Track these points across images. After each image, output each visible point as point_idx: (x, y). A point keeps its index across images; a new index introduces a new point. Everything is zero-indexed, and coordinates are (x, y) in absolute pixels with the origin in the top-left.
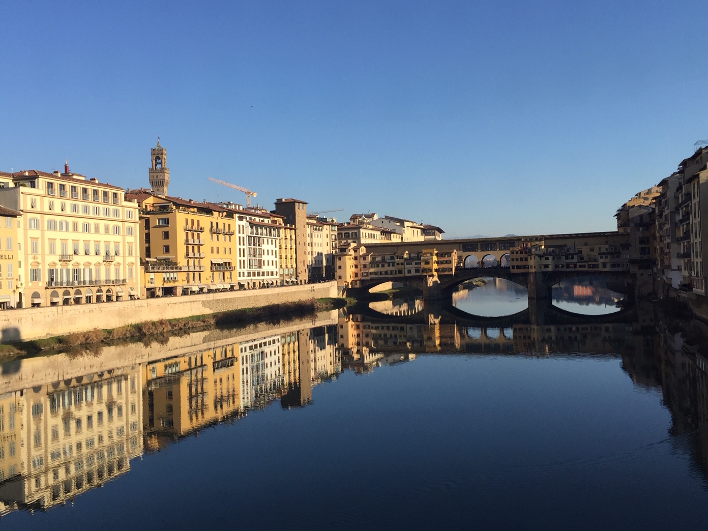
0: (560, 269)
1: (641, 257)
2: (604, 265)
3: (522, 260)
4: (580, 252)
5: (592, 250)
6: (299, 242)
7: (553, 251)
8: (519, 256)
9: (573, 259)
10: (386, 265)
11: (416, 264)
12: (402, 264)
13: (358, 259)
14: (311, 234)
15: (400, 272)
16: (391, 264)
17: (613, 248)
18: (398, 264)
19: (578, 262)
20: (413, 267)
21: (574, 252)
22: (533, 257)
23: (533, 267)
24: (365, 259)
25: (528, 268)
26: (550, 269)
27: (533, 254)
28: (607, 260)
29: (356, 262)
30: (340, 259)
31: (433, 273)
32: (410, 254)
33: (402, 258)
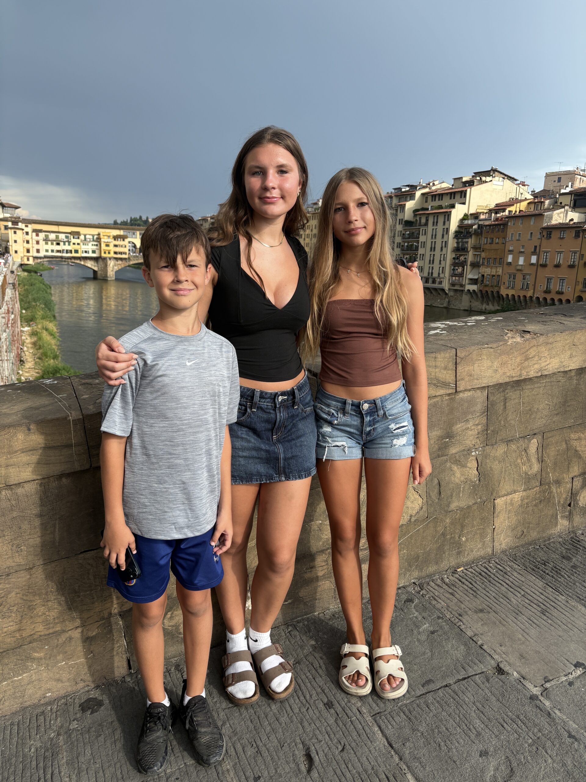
10: (62, 244)
11: (92, 245)
12: (78, 244)
13: (30, 233)
15: (76, 251)
16: (67, 243)
18: (74, 244)
20: (90, 247)
24: (37, 235)
29: (28, 238)
30: (15, 233)
31: (112, 255)
32: (85, 236)
33: (78, 238)
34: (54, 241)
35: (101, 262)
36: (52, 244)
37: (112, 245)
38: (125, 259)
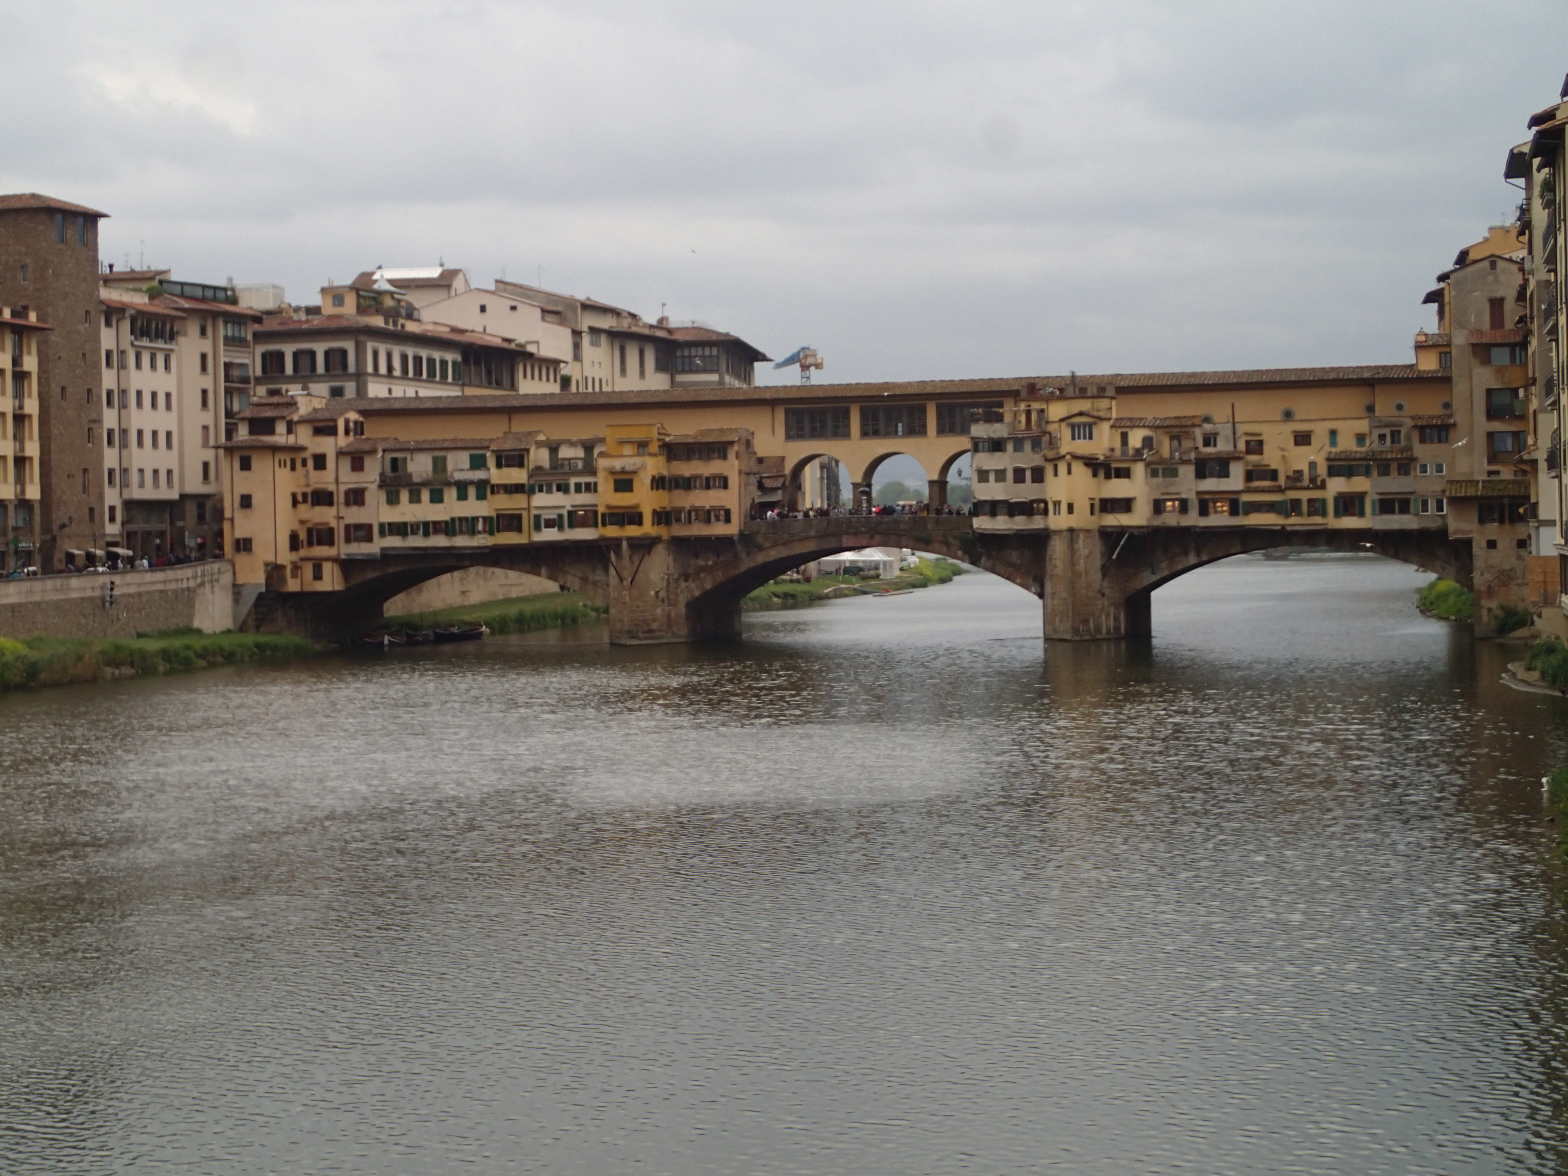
0: (1171, 519)
1: (1490, 473)
3: (1019, 475)
4: (1256, 446)
5: (1303, 439)
6: (63, 389)
7: (1147, 442)
8: (1008, 460)
9: (1227, 475)
10: (450, 494)
11: (577, 488)
12: (517, 489)
13: (330, 462)
14: (122, 353)
15: (512, 522)
16: (472, 492)
17: (1387, 431)
18: (502, 489)
19: (1248, 491)
20: (565, 501)
21: (1230, 448)
22: (1062, 467)
23: (1064, 508)
24: (357, 465)
25: (1046, 512)
26: (1137, 517)
27: (1063, 451)
28: (1362, 485)
29: (325, 480)
30: (246, 465)
31: (650, 528)
32: (554, 450)
33: (521, 465)
34: (425, 484)
36: (415, 498)
37: (642, 484)
38: (725, 541)
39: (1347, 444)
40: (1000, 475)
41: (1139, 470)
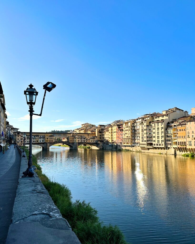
0: (82, 142)
2: (91, 141)
4: (86, 138)
5: (89, 137)
7: (80, 137)
8: (72, 138)
15: (37, 141)
16: (34, 139)
18: (37, 139)
20: (42, 140)
21: (84, 137)
22: (76, 138)
25: (74, 141)
26: (80, 142)
28: (92, 140)
29: (22, 138)
30: (18, 136)
31: (49, 142)
32: (40, 136)
35: (45, 144)
37: (49, 139)
38: (53, 143)
39: (91, 138)
40: (71, 139)
41: (80, 139)
